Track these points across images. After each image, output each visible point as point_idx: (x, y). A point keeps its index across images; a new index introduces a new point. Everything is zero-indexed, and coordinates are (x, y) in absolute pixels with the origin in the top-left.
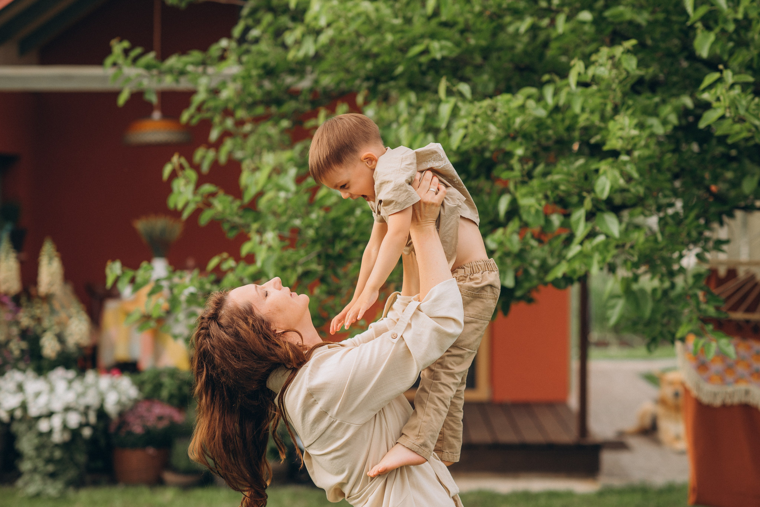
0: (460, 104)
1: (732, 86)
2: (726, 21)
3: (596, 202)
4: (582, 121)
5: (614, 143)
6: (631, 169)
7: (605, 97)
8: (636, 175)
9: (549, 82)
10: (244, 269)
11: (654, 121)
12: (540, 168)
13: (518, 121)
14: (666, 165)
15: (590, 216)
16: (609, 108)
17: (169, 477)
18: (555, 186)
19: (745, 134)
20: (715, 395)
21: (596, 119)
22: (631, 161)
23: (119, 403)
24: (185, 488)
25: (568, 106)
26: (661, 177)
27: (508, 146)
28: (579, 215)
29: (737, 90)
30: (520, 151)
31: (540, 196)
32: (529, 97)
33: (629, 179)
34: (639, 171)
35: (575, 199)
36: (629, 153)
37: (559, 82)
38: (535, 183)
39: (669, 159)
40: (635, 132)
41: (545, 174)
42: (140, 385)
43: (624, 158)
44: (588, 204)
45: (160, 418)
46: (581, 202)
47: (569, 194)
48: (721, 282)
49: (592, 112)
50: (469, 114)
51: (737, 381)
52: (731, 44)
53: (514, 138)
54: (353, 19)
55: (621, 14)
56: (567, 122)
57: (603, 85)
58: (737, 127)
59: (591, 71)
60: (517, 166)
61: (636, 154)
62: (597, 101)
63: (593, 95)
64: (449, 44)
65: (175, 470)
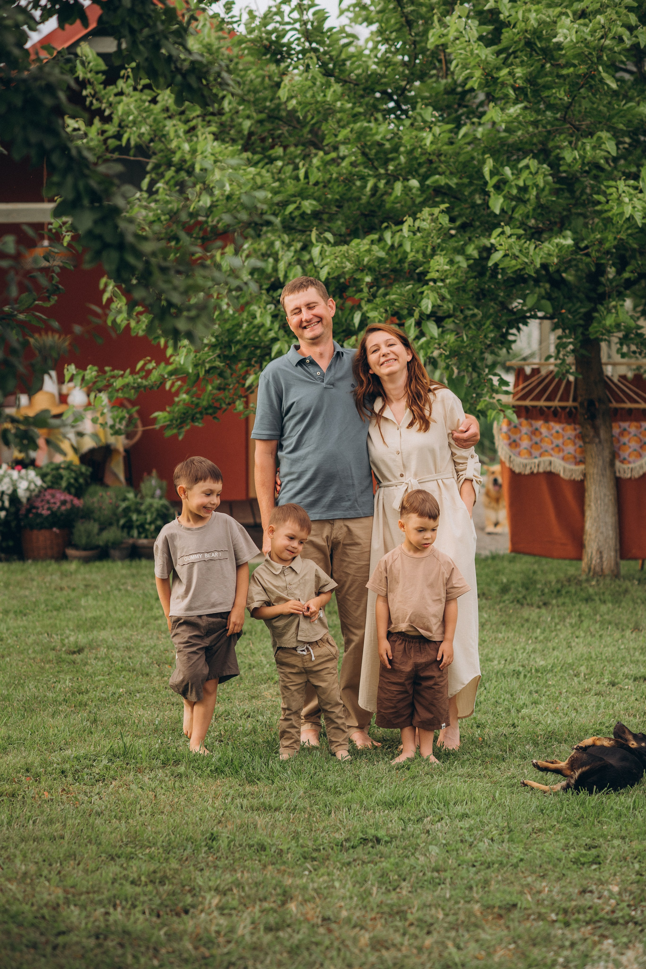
0: (326, 247)
1: (509, 237)
2: (511, 187)
3: (422, 314)
4: (410, 257)
5: (433, 275)
6: (444, 291)
7: (426, 242)
8: (448, 296)
9: (387, 228)
10: (165, 368)
11: (459, 258)
12: (382, 290)
13: (366, 259)
14: (469, 287)
15: (418, 324)
16: (429, 250)
17: (71, 552)
18: (392, 303)
19: (519, 267)
20: (525, 466)
21: (420, 256)
22: (445, 286)
23: (28, 489)
24: (87, 560)
25: (400, 245)
26: (466, 296)
27: (358, 276)
28: (411, 322)
29: (513, 239)
30: (368, 279)
31: (382, 310)
32: (372, 242)
33: (443, 298)
34: (450, 292)
35: (405, 312)
36: (443, 281)
37: (395, 228)
38: (378, 300)
39: (472, 283)
40: (447, 267)
41: (385, 295)
42: (43, 476)
43: (440, 284)
44: (416, 315)
45: (64, 503)
46: (411, 314)
47: (401, 308)
48: (527, 378)
49: (417, 252)
50: (331, 254)
51: (541, 455)
52: (514, 203)
53: (362, 271)
54: (244, 184)
55: (437, 181)
56: (399, 256)
57: (425, 234)
58: (514, 262)
59: (417, 223)
60: (366, 290)
61: (448, 281)
62: (421, 244)
63: (418, 240)
64: (314, 202)
65: (76, 547)
